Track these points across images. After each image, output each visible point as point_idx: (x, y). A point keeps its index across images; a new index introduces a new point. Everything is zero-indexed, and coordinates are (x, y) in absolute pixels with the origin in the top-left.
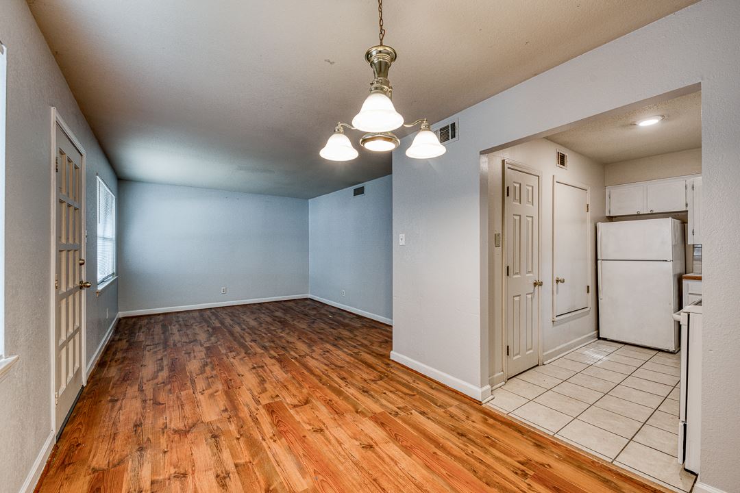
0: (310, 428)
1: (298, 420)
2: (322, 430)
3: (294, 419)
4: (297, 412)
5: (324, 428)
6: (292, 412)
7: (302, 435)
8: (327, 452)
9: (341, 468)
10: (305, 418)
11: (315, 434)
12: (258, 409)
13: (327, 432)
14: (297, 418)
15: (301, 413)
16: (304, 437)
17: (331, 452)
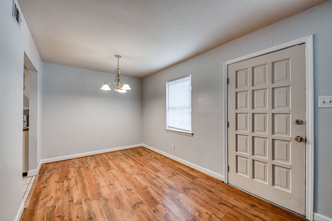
0: (133, 191)
1: (138, 194)
2: (128, 190)
3: (140, 195)
4: (139, 199)
5: (126, 191)
6: (142, 199)
7: (136, 188)
8: (127, 183)
9: (123, 179)
10: (135, 196)
11: (131, 189)
12: (161, 200)
13: (126, 189)
14: (139, 196)
15: (137, 198)
16: (135, 188)
17: (125, 183)
